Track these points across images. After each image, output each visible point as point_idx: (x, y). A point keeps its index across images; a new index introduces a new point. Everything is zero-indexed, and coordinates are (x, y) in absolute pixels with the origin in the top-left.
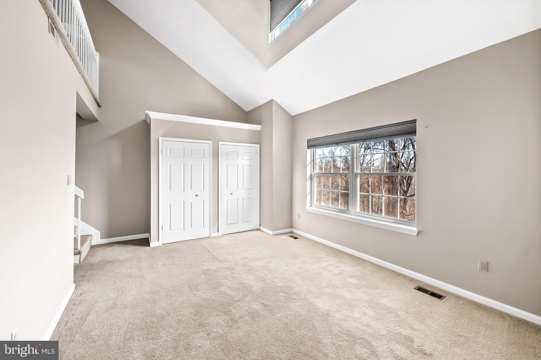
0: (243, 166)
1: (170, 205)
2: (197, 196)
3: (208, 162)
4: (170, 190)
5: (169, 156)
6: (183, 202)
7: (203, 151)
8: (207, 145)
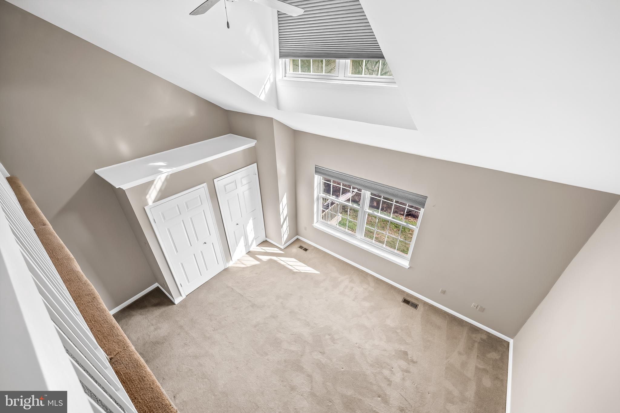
0: (243, 193)
1: (182, 264)
2: (205, 243)
3: (208, 206)
4: (177, 251)
5: (164, 222)
6: (193, 255)
7: (199, 198)
8: (202, 189)
